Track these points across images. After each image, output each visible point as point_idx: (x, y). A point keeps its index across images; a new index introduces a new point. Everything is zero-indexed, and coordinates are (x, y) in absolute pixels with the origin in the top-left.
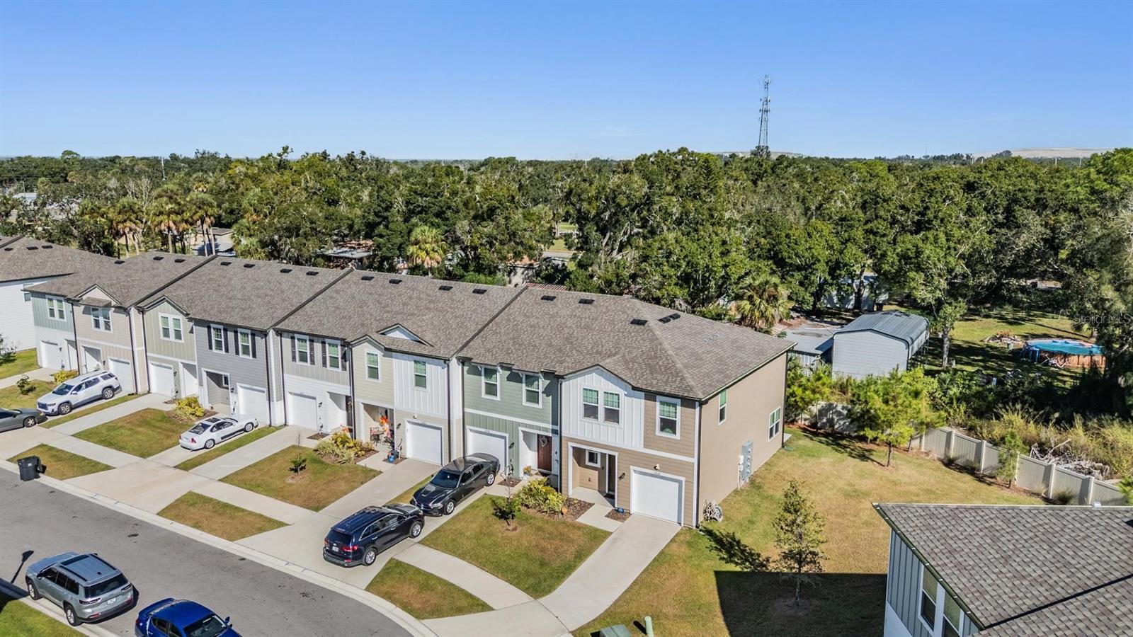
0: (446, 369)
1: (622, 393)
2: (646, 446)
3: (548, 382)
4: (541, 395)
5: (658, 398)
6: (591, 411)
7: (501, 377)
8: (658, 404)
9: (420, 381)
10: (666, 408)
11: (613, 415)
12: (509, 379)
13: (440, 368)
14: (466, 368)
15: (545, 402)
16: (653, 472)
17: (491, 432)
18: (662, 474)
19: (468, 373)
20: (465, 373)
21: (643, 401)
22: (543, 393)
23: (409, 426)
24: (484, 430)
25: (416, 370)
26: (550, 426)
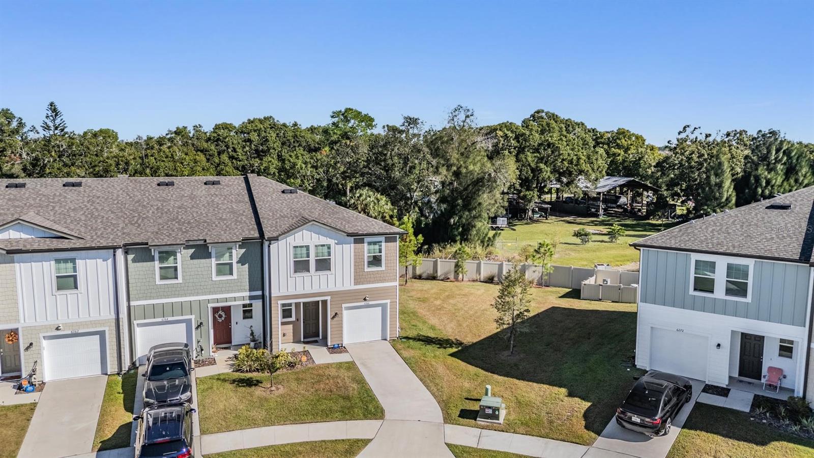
0: (110, 261)
1: (332, 242)
2: (356, 284)
3: (243, 251)
4: (235, 267)
5: (367, 239)
6: (301, 266)
7: (183, 257)
8: (366, 245)
9: (67, 282)
10: (372, 247)
11: (324, 264)
12: (193, 257)
13: (99, 261)
14: (131, 257)
15: (241, 273)
16: (363, 303)
17: (170, 319)
18: (371, 303)
19: (134, 261)
20: (130, 262)
21: (352, 245)
22: (238, 262)
23: (45, 343)
24: (160, 320)
25: (58, 270)
26: (247, 294)
